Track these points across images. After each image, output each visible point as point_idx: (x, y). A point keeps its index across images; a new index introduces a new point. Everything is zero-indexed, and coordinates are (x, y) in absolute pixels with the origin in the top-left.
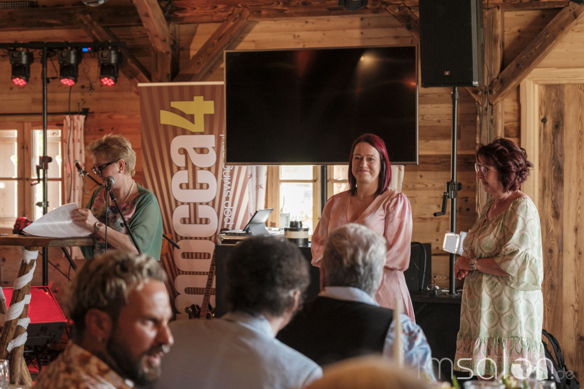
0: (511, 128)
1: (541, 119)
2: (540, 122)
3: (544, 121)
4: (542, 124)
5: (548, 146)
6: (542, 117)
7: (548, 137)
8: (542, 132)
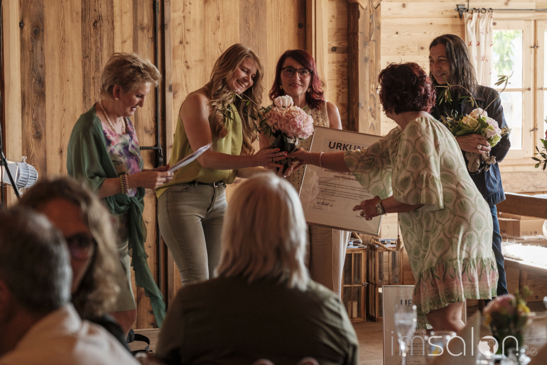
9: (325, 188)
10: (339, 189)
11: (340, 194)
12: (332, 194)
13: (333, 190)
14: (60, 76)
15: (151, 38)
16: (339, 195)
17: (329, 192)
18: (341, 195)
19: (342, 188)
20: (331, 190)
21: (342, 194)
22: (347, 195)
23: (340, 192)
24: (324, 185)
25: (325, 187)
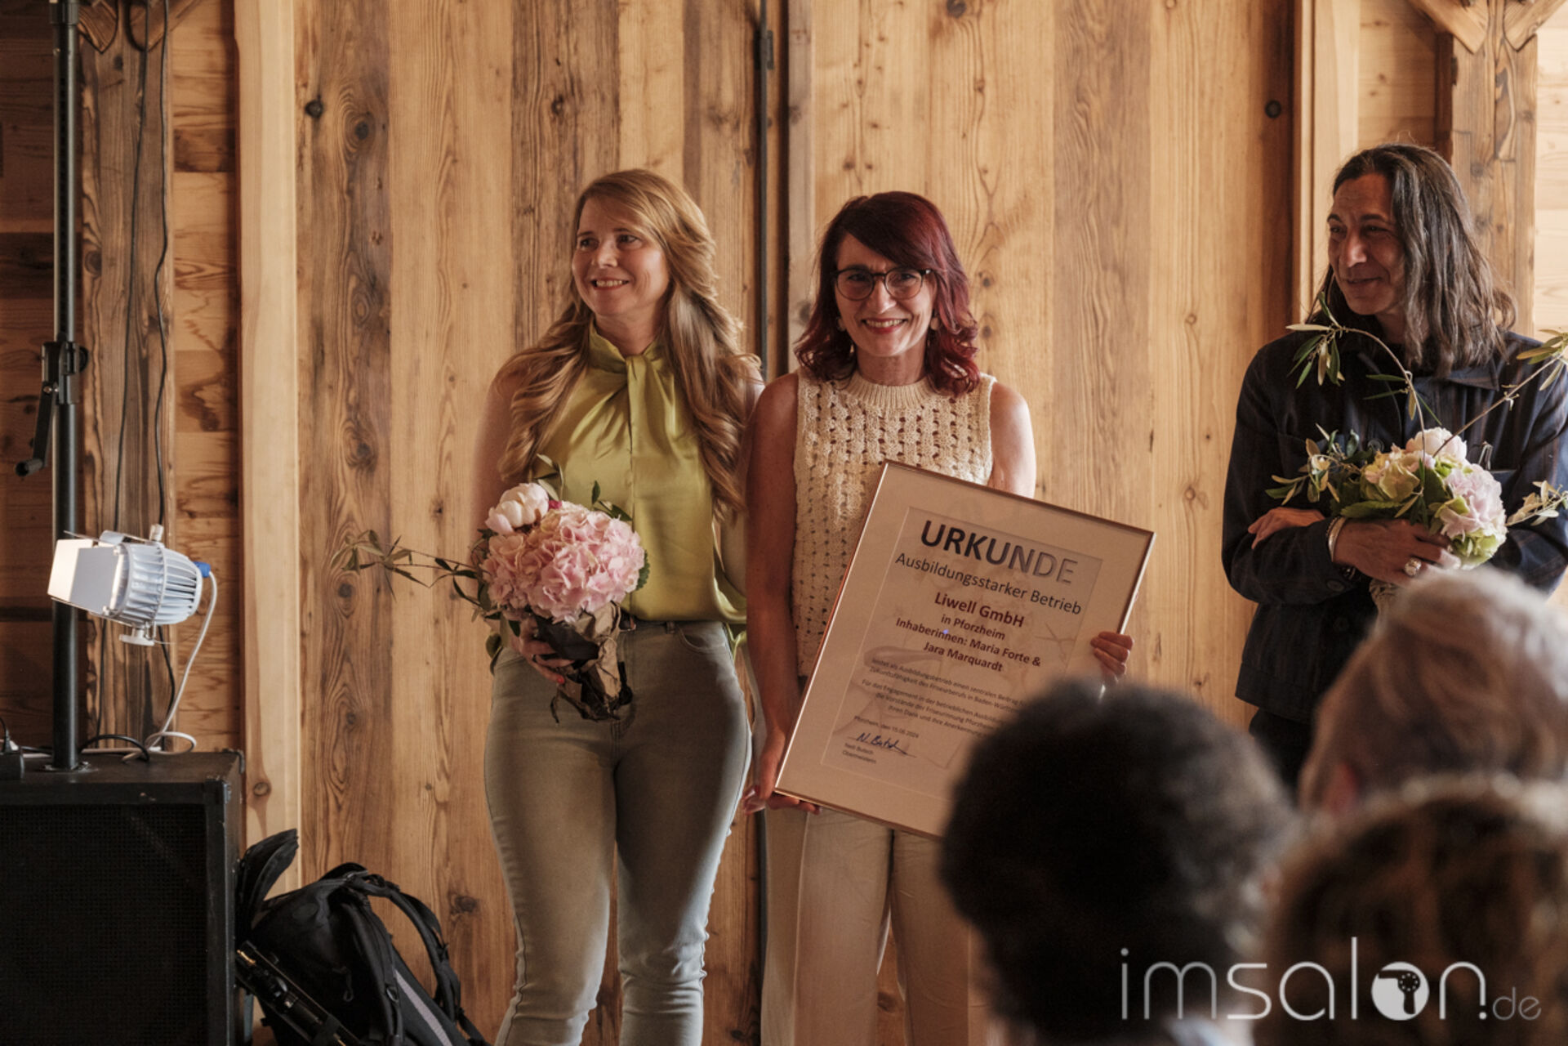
0: (201, 135)
1: (303, 104)
2: (301, 115)
3: (313, 110)
4: (309, 120)
5: (331, 205)
6: (308, 95)
7: (331, 172)
8: (307, 152)
9: (890, 686)
10: (935, 695)
11: (936, 712)
12: (912, 710)
13: (915, 697)
14: (441, 272)
15: (746, 152)
16: (933, 716)
17: (903, 703)
18: (938, 717)
19: (945, 691)
20: (910, 696)
21: (942, 714)
22: (956, 719)
23: (939, 704)
24: (888, 674)
25: (889, 681)
